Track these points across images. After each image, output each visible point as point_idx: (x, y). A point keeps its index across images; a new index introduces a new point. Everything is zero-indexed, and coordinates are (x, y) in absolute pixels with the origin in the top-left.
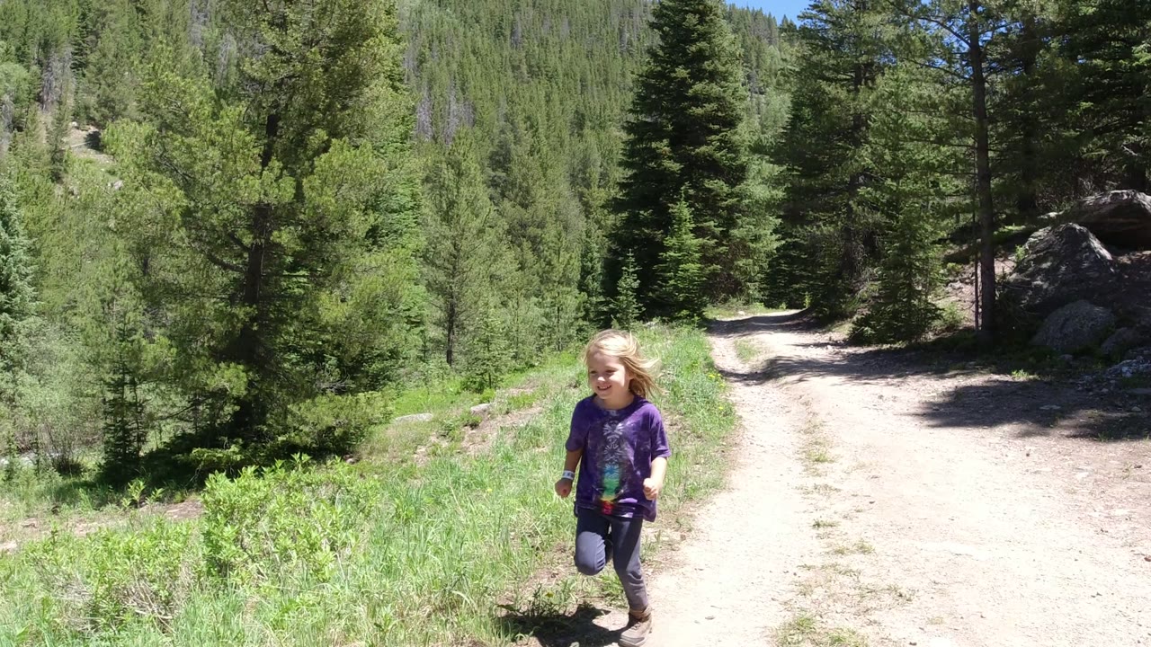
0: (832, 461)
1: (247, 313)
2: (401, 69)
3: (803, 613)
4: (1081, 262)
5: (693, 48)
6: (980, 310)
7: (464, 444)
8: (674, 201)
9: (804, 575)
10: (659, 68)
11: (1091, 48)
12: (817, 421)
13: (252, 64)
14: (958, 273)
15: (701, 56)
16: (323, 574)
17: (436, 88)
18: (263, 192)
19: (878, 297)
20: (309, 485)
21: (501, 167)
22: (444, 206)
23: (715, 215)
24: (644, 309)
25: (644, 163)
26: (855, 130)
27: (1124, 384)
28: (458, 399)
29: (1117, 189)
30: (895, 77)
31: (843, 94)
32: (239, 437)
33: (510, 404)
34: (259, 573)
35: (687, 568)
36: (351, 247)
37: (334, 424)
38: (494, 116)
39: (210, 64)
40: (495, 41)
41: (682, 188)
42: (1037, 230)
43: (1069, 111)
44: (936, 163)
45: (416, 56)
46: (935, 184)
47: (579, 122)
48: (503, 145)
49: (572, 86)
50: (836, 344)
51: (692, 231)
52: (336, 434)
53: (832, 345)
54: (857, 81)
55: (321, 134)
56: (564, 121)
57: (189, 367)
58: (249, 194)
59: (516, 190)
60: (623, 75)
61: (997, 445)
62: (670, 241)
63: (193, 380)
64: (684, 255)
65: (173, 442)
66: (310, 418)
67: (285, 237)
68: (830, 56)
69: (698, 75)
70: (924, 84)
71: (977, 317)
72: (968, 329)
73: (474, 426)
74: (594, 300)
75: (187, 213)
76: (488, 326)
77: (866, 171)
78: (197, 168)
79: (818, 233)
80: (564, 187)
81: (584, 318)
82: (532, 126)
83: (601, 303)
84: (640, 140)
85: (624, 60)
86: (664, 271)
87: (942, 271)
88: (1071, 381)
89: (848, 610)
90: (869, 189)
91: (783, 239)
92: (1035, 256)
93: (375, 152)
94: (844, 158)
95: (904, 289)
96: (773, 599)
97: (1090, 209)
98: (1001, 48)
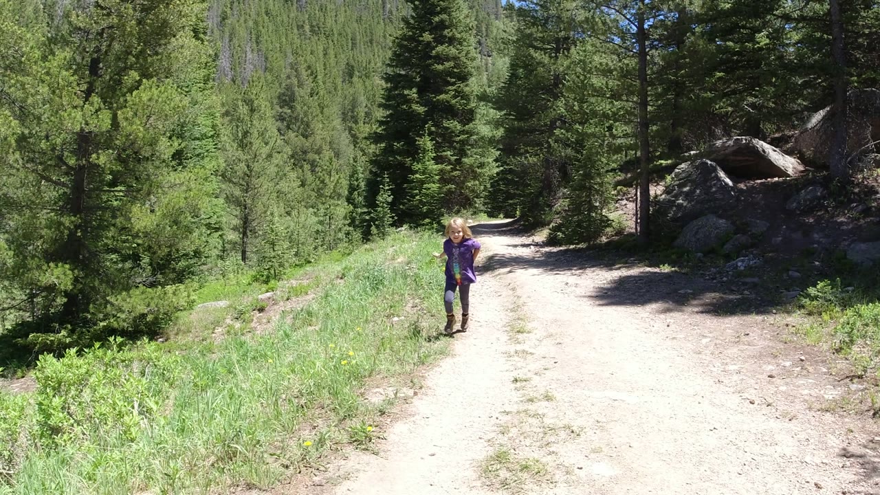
0: (529, 332)
1: (72, 222)
2: (205, 24)
3: (501, 448)
4: (711, 187)
5: (437, 19)
6: (639, 221)
7: (253, 325)
8: (421, 136)
9: (504, 418)
10: (411, 33)
11: (726, 33)
12: (521, 302)
13: (78, 16)
14: (624, 194)
15: (442, 25)
16: (131, 434)
17: (235, 40)
18: (84, 122)
19: (568, 211)
20: (123, 361)
21: (287, 105)
22: (240, 135)
23: (451, 147)
24: (396, 218)
25: (398, 106)
26: (554, 87)
27: (739, 275)
28: (249, 289)
29: (739, 136)
30: (584, 48)
31: (546, 60)
32: (69, 323)
33: (290, 292)
34: (84, 434)
35: (417, 417)
36: (159, 167)
37: (146, 311)
38: (282, 64)
39: (49, 15)
40: (283, 5)
41: (426, 126)
42: (681, 164)
43: (707, 79)
44: (610, 113)
45: (220, 13)
46: (610, 128)
47: (350, 72)
48: (289, 88)
49: (344, 43)
50: (537, 245)
51: (433, 159)
52: (148, 320)
53: (534, 245)
54: (557, 50)
55: (135, 75)
56: (337, 72)
57: (24, 266)
58: (72, 124)
59: (298, 124)
60: (385, 37)
61: (647, 319)
62: (417, 166)
63: (28, 277)
64: (427, 178)
65: (14, 328)
66: (126, 307)
67: (103, 159)
68: (538, 30)
69: (440, 40)
70: (604, 55)
71: (636, 226)
72: (631, 234)
73: (261, 310)
74: (359, 210)
75: (22, 139)
76: (273, 231)
77: (561, 118)
78: (29, 101)
79: (526, 162)
80: (337, 123)
81: (349, 225)
82: (312, 74)
83: (365, 213)
84: (395, 88)
85: (385, 25)
86: (411, 189)
87: (613, 193)
88: (701, 272)
89: (534, 444)
90: (562, 131)
91: (502, 166)
92: (678, 182)
93: (179, 90)
94: (547, 108)
95: (585, 204)
96: (480, 438)
97: (718, 150)
98: (659, 31)
